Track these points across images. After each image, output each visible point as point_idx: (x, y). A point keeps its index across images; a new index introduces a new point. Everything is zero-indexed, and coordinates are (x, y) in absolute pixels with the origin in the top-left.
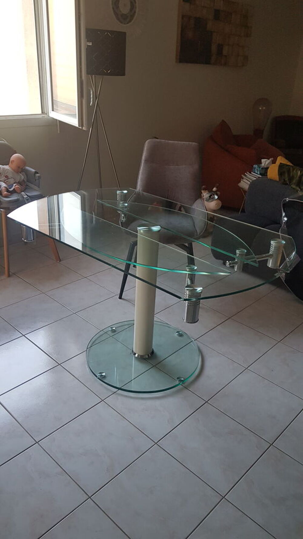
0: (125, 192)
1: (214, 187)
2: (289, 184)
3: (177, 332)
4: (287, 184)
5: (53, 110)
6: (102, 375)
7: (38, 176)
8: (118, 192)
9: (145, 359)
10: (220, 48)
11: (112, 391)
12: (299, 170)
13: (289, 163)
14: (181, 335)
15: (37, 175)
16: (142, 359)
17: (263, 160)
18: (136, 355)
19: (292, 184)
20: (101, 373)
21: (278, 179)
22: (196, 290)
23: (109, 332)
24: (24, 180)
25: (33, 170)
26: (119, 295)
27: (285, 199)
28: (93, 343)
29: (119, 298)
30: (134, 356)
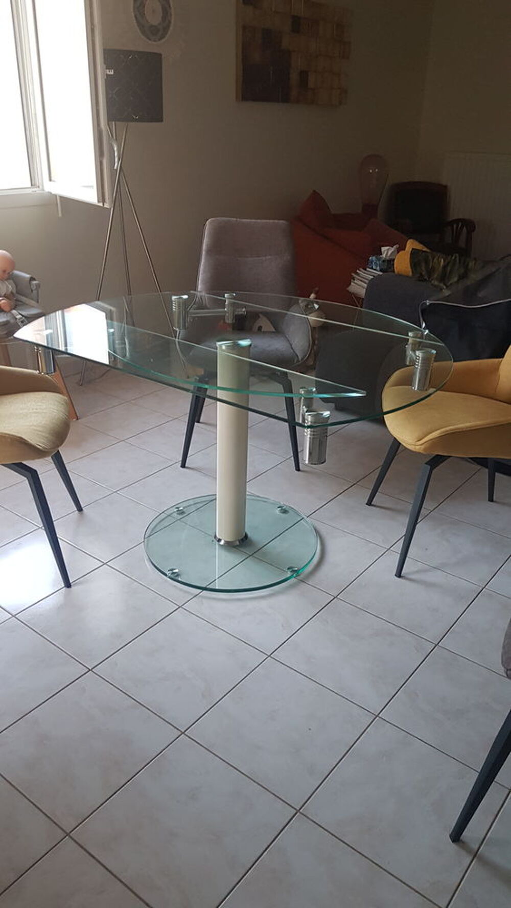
0: (185, 297)
1: (311, 294)
2: (428, 279)
3: (279, 507)
4: (425, 280)
5: (50, 180)
6: (173, 573)
7: (36, 284)
8: (174, 298)
9: (235, 547)
10: (304, 75)
11: (192, 594)
12: (443, 257)
13: (425, 249)
14: (285, 511)
15: (34, 282)
16: (230, 546)
17: (383, 249)
18: (222, 543)
19: (432, 280)
20: (172, 570)
21: (411, 274)
22: (322, 414)
23: (174, 514)
24: (12, 292)
25: (28, 276)
26: (180, 462)
27: (425, 301)
28: (153, 530)
29: (181, 466)
30: (217, 543)
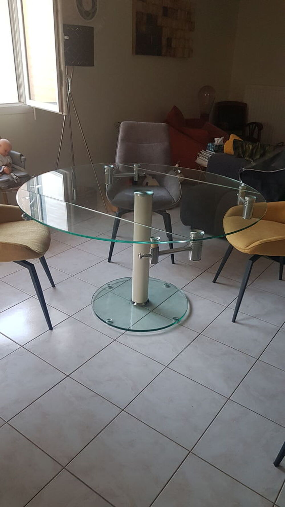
0: (112, 166)
1: (176, 164)
2: (243, 156)
3: (165, 284)
4: (242, 157)
5: (30, 99)
6: (109, 321)
7: (24, 158)
8: (106, 167)
9: (142, 306)
10: (169, 40)
11: (121, 333)
12: (251, 144)
13: (240, 139)
14: (168, 286)
15: (23, 157)
16: (139, 306)
17: (216, 139)
18: (135, 304)
19: (245, 157)
20: (109, 319)
21: (233, 153)
22: (200, 233)
23: (107, 288)
24: (10, 163)
25: (19, 154)
26: (108, 259)
27: (241, 169)
28: (95, 298)
29: (108, 262)
30: (132, 304)
